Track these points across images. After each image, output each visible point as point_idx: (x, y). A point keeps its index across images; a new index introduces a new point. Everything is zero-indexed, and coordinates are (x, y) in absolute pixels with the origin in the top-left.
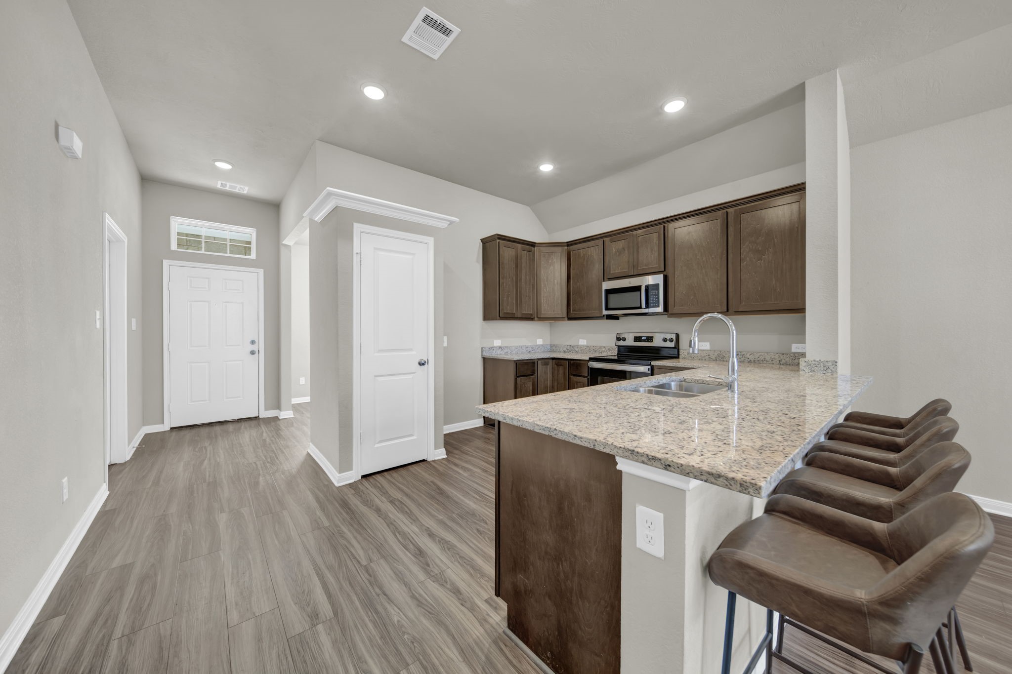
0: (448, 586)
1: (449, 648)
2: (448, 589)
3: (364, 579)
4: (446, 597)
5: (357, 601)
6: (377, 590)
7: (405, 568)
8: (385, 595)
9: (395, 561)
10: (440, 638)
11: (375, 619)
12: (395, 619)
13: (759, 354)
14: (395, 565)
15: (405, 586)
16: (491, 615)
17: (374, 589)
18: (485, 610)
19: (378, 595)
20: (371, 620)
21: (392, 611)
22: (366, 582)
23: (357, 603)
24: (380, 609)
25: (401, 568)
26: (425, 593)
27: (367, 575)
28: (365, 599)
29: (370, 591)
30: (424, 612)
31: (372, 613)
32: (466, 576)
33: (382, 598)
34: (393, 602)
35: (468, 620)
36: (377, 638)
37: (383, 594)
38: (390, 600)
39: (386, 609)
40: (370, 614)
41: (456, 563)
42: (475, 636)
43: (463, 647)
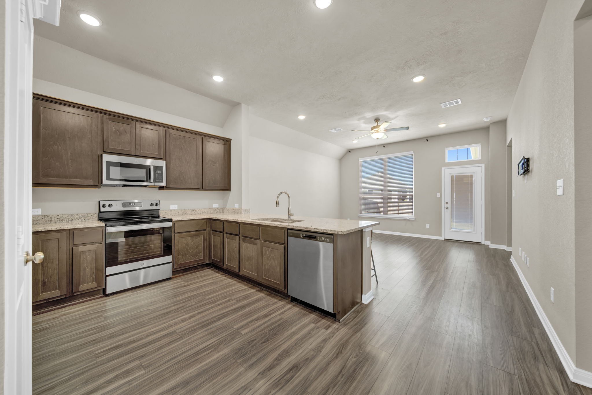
0: (322, 345)
1: (357, 336)
2: (324, 344)
3: (333, 392)
4: (330, 344)
5: (353, 385)
6: (339, 378)
7: (314, 371)
8: (341, 372)
9: (308, 379)
10: (355, 340)
11: (359, 369)
12: (354, 360)
13: (202, 210)
14: (311, 379)
15: (330, 364)
16: (334, 327)
17: (339, 380)
18: (332, 329)
19: (343, 375)
20: (361, 370)
21: (350, 363)
22: (334, 389)
23: (354, 384)
24: (352, 369)
25: (314, 374)
26: (331, 353)
27: (330, 391)
28: (350, 381)
29: (342, 381)
30: (344, 349)
31: (357, 372)
32: (312, 340)
33: (343, 373)
34: (345, 365)
35: (340, 333)
36: (369, 363)
37: (342, 373)
38: (344, 367)
39: (351, 366)
40: (358, 373)
41: (302, 346)
42: (347, 330)
43: (354, 333)
